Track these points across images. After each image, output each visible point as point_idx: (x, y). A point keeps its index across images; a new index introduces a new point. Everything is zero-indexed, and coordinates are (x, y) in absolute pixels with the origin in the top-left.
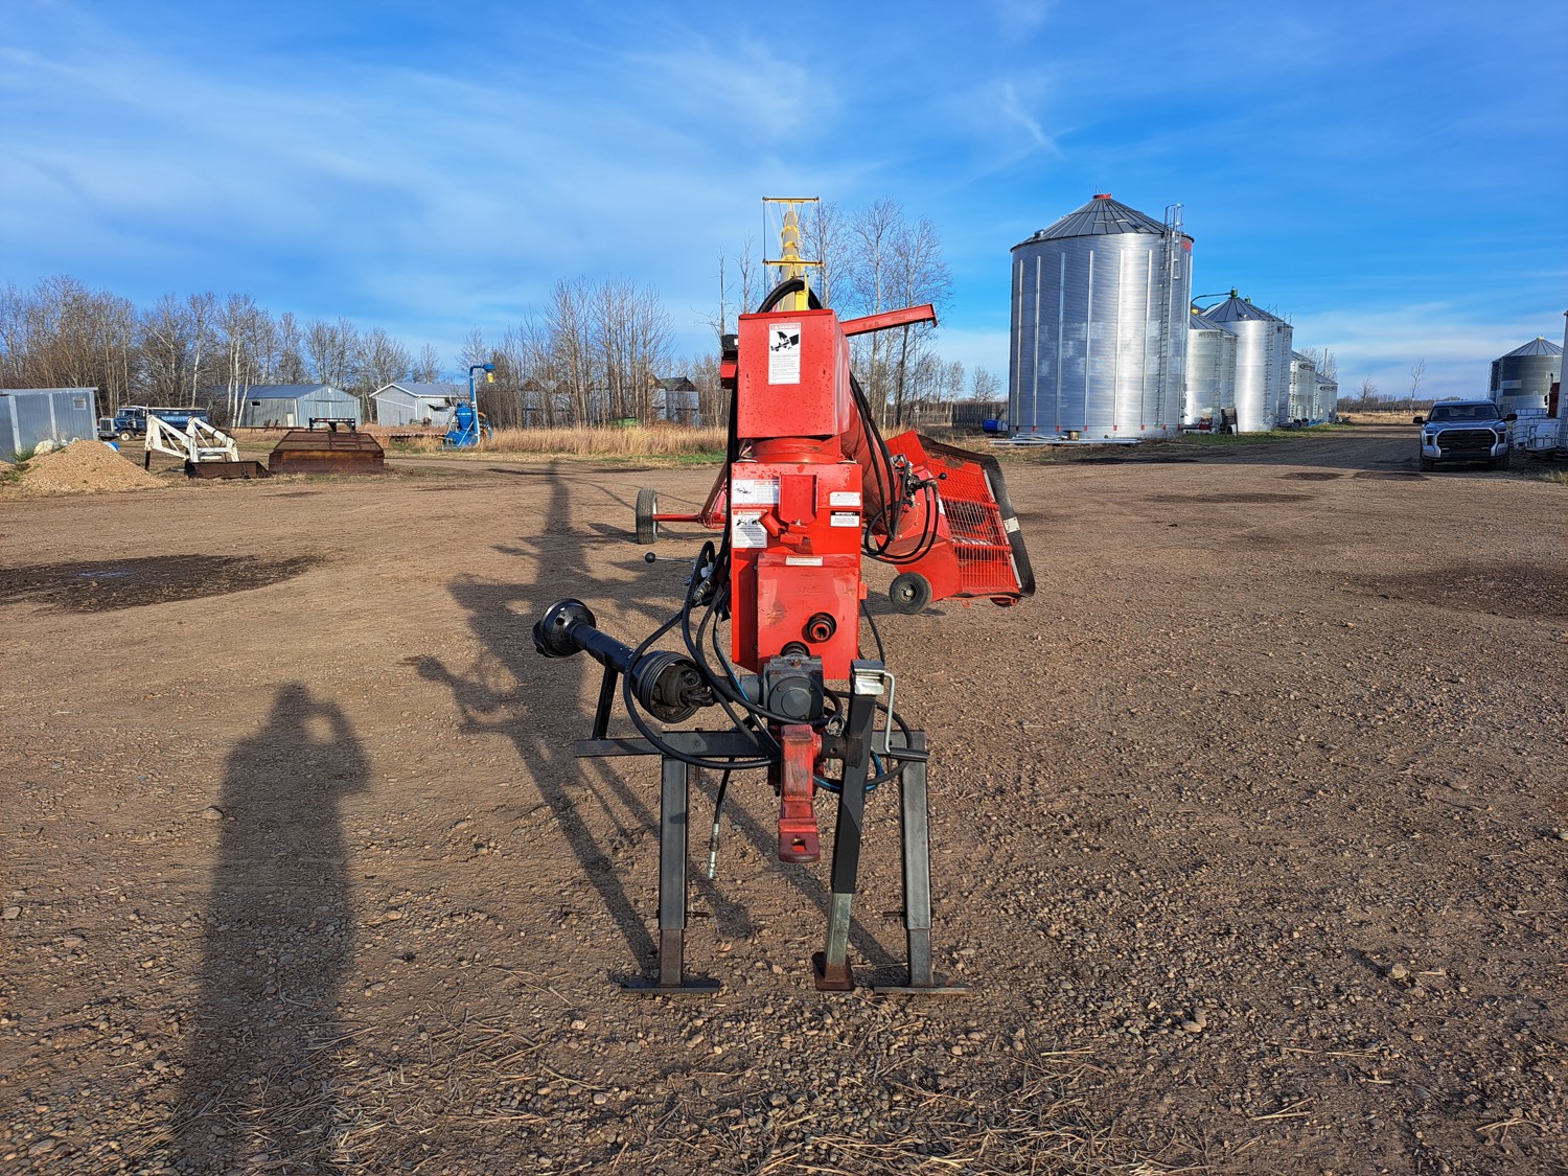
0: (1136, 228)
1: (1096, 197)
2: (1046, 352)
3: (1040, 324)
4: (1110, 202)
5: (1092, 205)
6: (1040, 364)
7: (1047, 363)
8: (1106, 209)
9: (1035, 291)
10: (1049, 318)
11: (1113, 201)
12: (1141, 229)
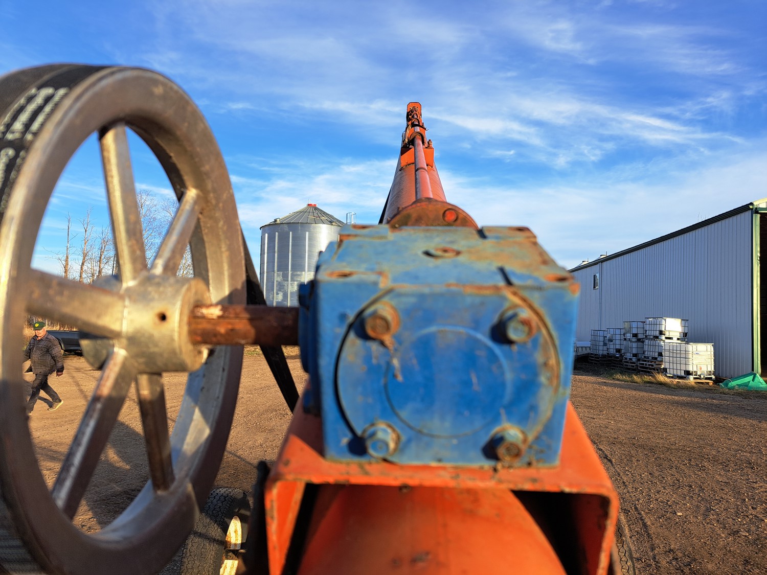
0: (331, 222)
1: (308, 205)
2: (281, 287)
3: (278, 271)
4: (316, 208)
5: (305, 208)
6: (277, 294)
7: (282, 294)
8: (314, 211)
9: (274, 252)
10: (283, 267)
11: (318, 208)
12: (334, 224)
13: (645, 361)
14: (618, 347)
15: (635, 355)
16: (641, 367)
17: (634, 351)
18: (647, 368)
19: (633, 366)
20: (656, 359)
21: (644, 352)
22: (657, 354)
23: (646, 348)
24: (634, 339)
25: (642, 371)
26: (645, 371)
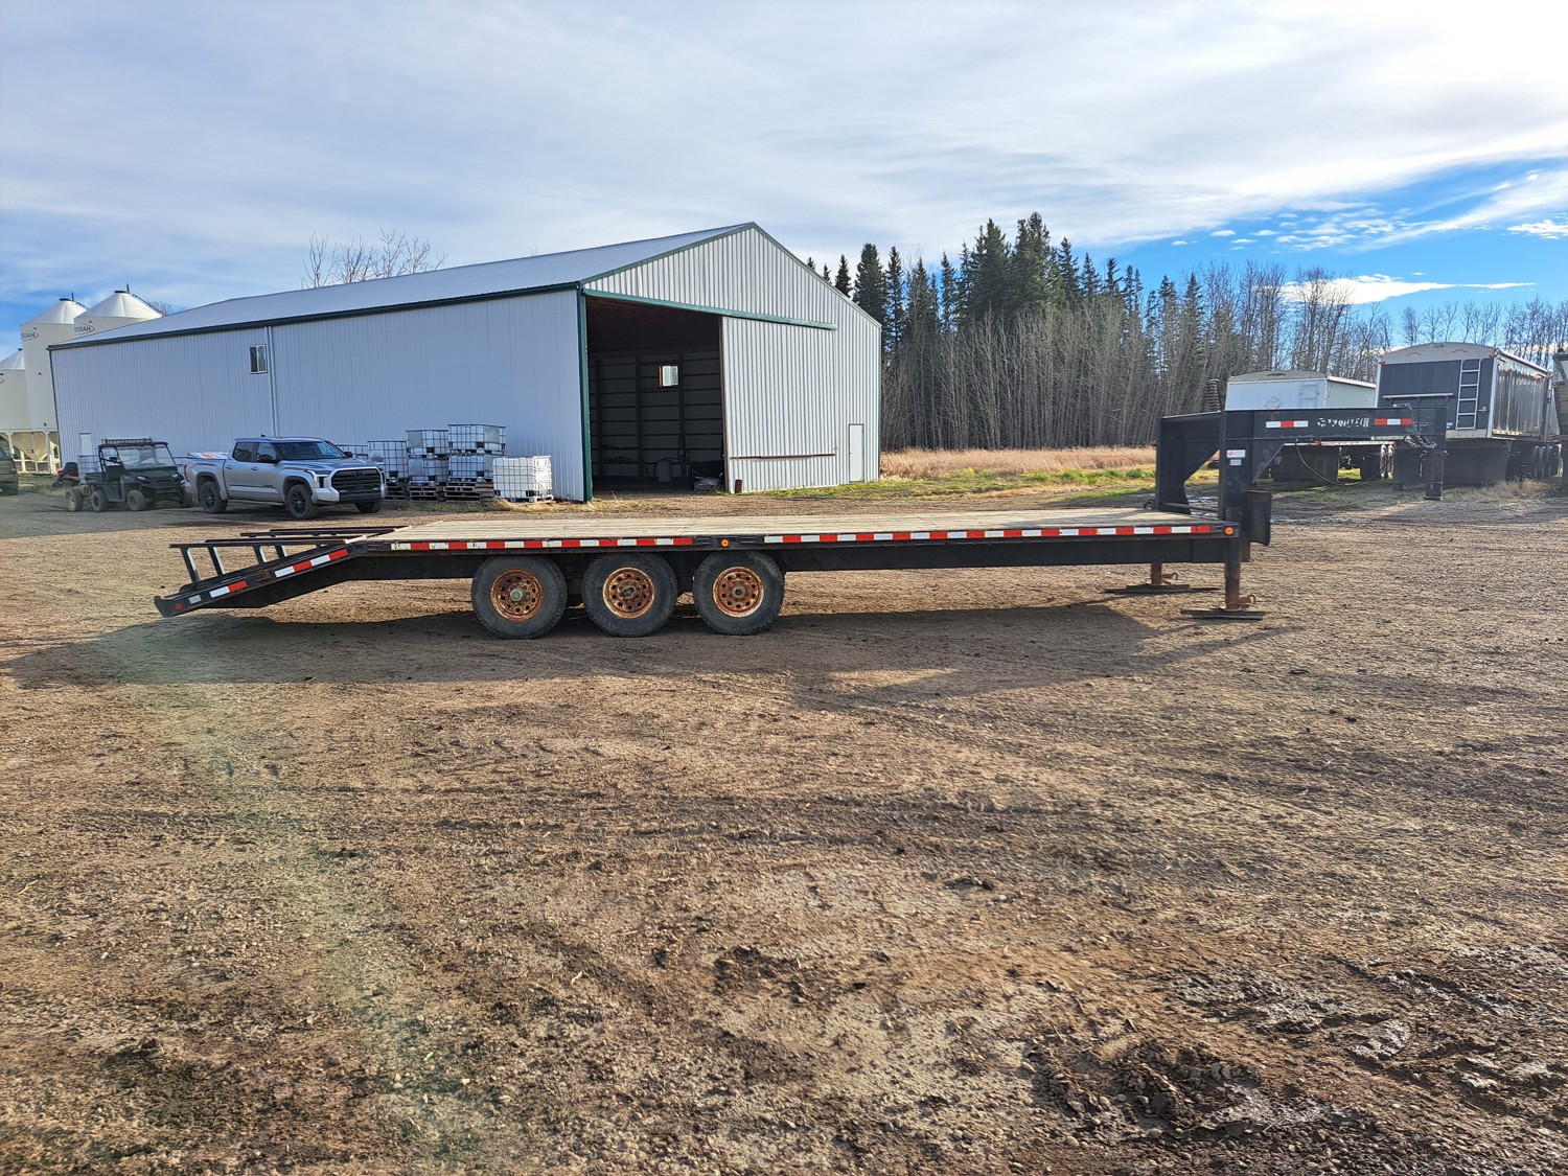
13: (456, 484)
14: (393, 469)
15: (432, 478)
16: (448, 494)
17: (432, 474)
18: (461, 494)
19: (432, 494)
20: (474, 480)
21: (450, 473)
22: (475, 474)
23: (452, 467)
24: (430, 455)
25: (450, 499)
26: (456, 499)
